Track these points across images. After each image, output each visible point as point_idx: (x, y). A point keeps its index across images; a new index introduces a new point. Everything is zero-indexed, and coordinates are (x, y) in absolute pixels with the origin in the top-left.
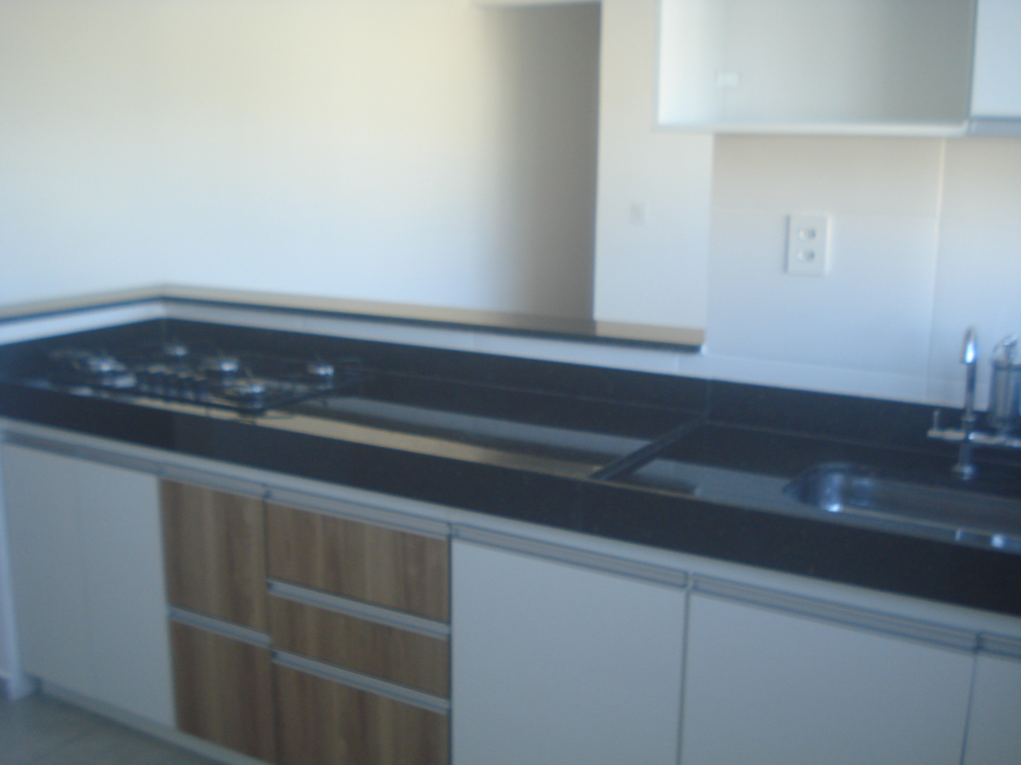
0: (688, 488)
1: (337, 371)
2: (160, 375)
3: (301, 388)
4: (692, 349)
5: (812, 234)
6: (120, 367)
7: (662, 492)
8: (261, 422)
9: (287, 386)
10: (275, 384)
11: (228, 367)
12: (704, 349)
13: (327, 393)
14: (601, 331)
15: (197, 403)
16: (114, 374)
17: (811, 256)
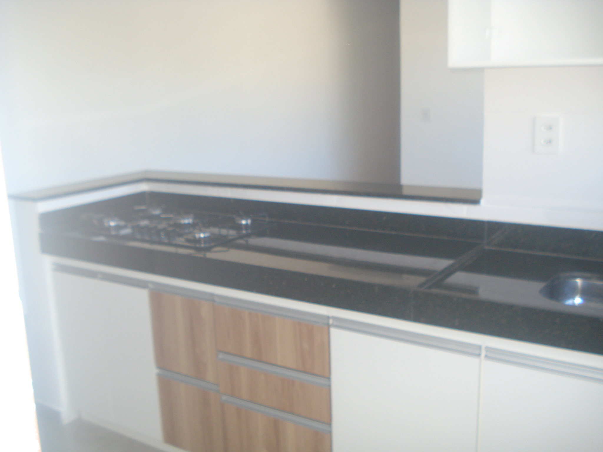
0: (473, 291)
1: (253, 221)
2: (146, 227)
3: (232, 233)
4: (475, 201)
5: (550, 128)
6: (122, 223)
7: (464, 296)
8: (210, 255)
9: (224, 232)
10: (215, 230)
11: (187, 221)
12: (483, 201)
13: (248, 235)
14: (405, 192)
15: (170, 244)
16: (118, 228)
17: (549, 142)
